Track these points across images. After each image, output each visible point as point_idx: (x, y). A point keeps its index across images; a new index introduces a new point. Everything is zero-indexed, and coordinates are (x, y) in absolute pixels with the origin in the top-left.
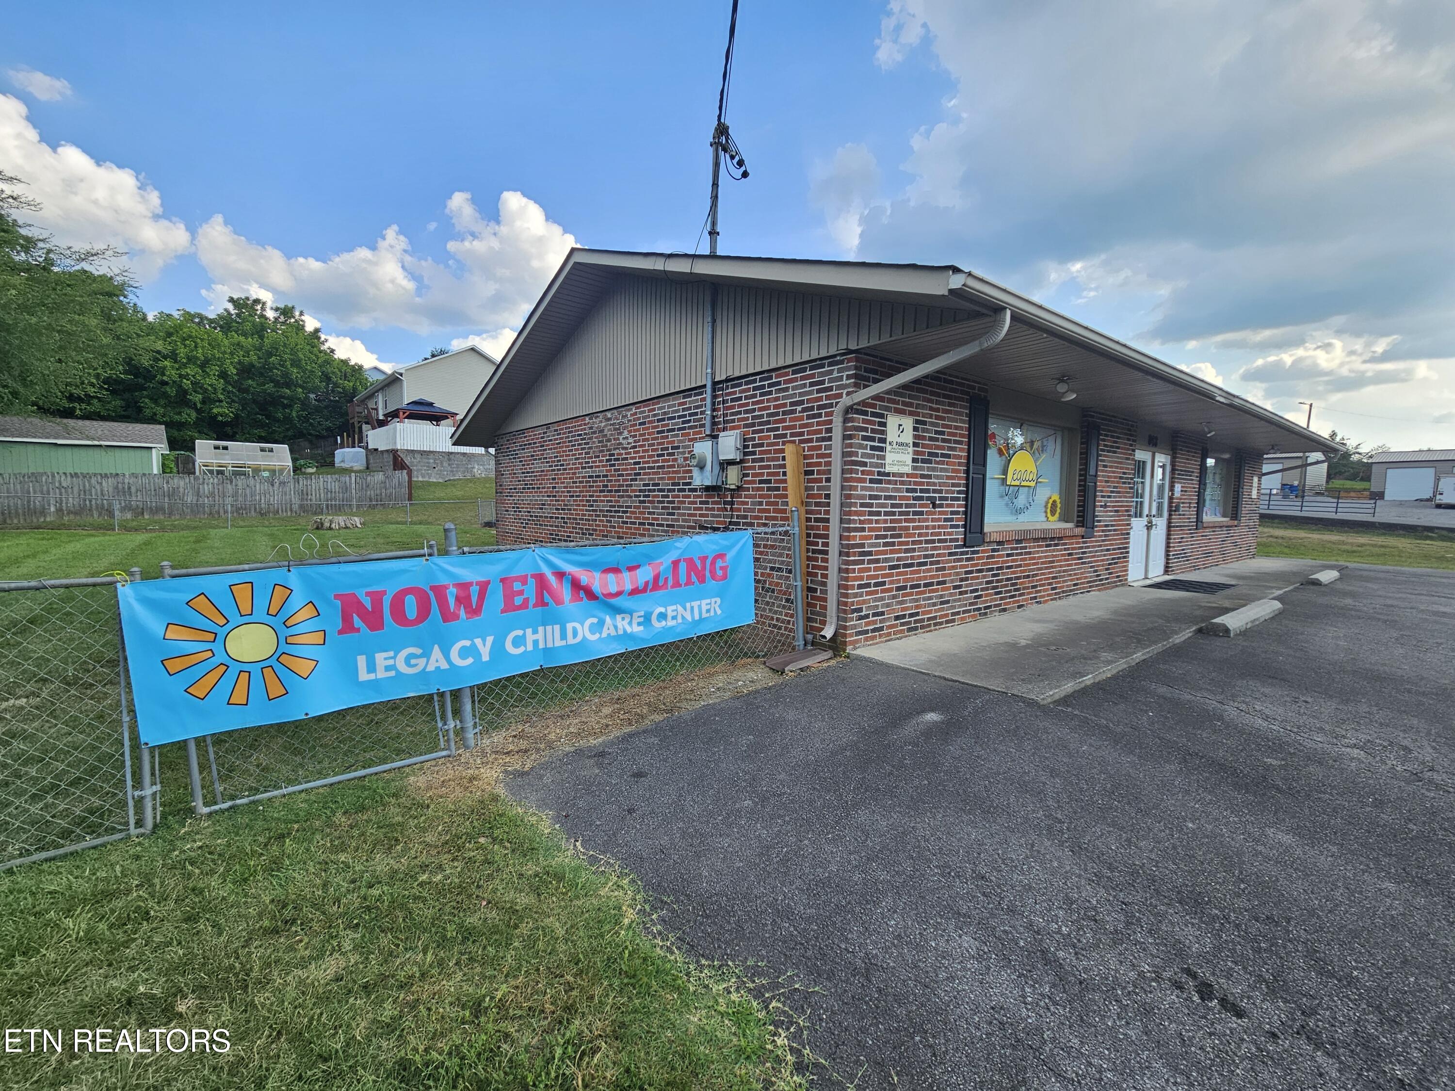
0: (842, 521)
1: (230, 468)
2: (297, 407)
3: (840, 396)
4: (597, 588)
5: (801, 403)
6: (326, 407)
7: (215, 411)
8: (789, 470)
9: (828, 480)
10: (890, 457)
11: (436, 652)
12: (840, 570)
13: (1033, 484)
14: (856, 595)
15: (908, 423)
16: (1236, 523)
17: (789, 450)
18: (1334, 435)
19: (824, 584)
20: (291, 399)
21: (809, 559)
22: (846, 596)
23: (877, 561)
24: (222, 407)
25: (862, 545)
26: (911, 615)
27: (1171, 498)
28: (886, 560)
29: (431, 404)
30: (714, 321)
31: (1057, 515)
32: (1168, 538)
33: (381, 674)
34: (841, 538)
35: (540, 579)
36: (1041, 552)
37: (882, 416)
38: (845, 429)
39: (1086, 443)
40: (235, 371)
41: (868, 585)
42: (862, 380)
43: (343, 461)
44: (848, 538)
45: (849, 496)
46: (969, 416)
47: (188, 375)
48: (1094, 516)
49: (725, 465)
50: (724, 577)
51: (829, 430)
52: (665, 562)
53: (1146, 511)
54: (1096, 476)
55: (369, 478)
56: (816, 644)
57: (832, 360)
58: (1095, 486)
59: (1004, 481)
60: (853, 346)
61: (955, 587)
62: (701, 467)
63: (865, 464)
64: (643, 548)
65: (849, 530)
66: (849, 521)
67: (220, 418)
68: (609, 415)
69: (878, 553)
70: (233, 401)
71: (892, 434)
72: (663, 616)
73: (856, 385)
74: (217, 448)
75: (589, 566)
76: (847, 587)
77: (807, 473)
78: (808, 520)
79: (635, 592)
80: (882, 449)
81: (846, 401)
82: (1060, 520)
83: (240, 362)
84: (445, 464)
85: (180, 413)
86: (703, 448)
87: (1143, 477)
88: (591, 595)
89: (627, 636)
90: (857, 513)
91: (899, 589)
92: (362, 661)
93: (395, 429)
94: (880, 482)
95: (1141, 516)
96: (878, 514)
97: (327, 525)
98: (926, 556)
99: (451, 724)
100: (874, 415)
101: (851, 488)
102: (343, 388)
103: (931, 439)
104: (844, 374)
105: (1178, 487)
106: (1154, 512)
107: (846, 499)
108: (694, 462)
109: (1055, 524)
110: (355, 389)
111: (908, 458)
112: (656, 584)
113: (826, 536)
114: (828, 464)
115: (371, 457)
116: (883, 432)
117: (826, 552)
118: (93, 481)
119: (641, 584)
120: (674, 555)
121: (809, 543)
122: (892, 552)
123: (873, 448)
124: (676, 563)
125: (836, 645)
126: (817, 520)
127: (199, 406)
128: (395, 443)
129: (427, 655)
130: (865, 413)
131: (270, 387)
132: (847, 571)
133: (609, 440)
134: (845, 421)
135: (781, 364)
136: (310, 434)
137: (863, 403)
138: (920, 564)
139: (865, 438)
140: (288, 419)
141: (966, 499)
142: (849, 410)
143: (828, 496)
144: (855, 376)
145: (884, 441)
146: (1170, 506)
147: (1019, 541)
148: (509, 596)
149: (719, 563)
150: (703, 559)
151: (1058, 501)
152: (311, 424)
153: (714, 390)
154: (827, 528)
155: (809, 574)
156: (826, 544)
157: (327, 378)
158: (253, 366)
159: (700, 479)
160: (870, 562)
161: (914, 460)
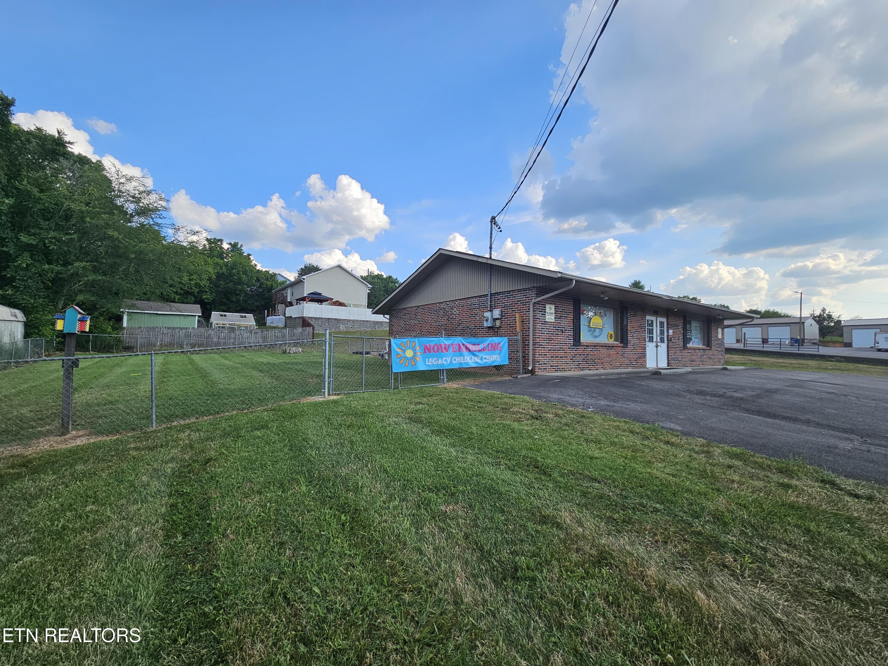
0: (533, 335)
1: (228, 325)
2: (243, 295)
3: (532, 299)
4: (471, 348)
5: (520, 301)
6: (257, 295)
7: (204, 297)
8: (517, 320)
9: (529, 323)
10: (547, 317)
11: (440, 360)
12: (533, 350)
13: (601, 327)
14: (538, 357)
15: (553, 307)
16: (708, 348)
17: (517, 315)
18: (824, 310)
19: (528, 354)
20: (241, 291)
21: (523, 347)
22: (535, 357)
23: (544, 348)
24: (207, 295)
25: (539, 343)
26: (556, 366)
27: (668, 336)
28: (547, 348)
29: (320, 294)
30: (491, 275)
31: (613, 339)
32: (668, 352)
33: (430, 364)
34: (533, 340)
35: (459, 345)
36: (604, 351)
37: (544, 305)
38: (534, 309)
39: (622, 313)
40: (215, 277)
41: (542, 355)
42: (538, 295)
43: (272, 323)
44: (535, 340)
45: (535, 328)
46: (573, 304)
47: (193, 279)
48: (627, 340)
49: (495, 320)
50: (500, 350)
51: (529, 309)
52: (486, 344)
53: (655, 340)
54: (627, 325)
55: (295, 331)
56: (526, 371)
57: (529, 289)
58: (627, 329)
59: (589, 326)
60: (535, 286)
61: (571, 359)
62: (487, 321)
63: (540, 319)
64: (480, 339)
65: (536, 338)
66: (535, 335)
67: (206, 301)
68: (448, 303)
69: (544, 345)
70: (213, 292)
71: (548, 310)
72: (485, 358)
73: (536, 296)
74: (221, 315)
75: (469, 343)
76: (535, 355)
77: (522, 322)
78: (523, 336)
79: (479, 351)
80: (545, 315)
81: (534, 301)
82: (614, 341)
83: (218, 273)
84: (327, 324)
85: (187, 298)
86: (488, 314)
87: (652, 326)
88: (469, 350)
89: (477, 363)
90: (537, 333)
91: (551, 357)
92: (427, 360)
93: (303, 307)
94: (544, 324)
95: (652, 342)
96: (544, 333)
97: (288, 351)
98: (560, 348)
99: (442, 377)
100: (542, 304)
101: (536, 326)
102: (267, 285)
103: (560, 311)
104: (533, 293)
105: (671, 332)
106: (659, 340)
107: (534, 328)
108: (485, 319)
109: (612, 342)
110: (272, 286)
111: (553, 317)
112: (483, 350)
113: (529, 340)
114: (529, 319)
115: (288, 321)
116: (545, 310)
117: (529, 345)
118: (176, 331)
119: (480, 349)
120: (488, 342)
121: (523, 343)
122: (549, 345)
123: (542, 314)
124: (489, 344)
125: (532, 372)
126: (526, 336)
127: (196, 294)
128: (303, 313)
129: (438, 360)
130: (539, 304)
131: (231, 285)
132: (535, 350)
133: (448, 312)
134: (534, 306)
135: (514, 289)
136: (248, 309)
137: (539, 301)
138: (558, 350)
139: (539, 311)
140: (238, 301)
141: (573, 331)
142: (534, 303)
143: (529, 328)
144: (536, 294)
145: (545, 312)
146: (668, 339)
147: (595, 346)
148: (453, 348)
149: (499, 346)
150: (495, 344)
151: (613, 334)
152: (249, 304)
153: (491, 296)
154: (529, 338)
155: (524, 352)
156: (529, 343)
157: (258, 280)
158: (224, 274)
159: (486, 324)
160: (542, 348)
161: (555, 318)
